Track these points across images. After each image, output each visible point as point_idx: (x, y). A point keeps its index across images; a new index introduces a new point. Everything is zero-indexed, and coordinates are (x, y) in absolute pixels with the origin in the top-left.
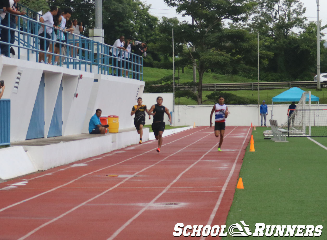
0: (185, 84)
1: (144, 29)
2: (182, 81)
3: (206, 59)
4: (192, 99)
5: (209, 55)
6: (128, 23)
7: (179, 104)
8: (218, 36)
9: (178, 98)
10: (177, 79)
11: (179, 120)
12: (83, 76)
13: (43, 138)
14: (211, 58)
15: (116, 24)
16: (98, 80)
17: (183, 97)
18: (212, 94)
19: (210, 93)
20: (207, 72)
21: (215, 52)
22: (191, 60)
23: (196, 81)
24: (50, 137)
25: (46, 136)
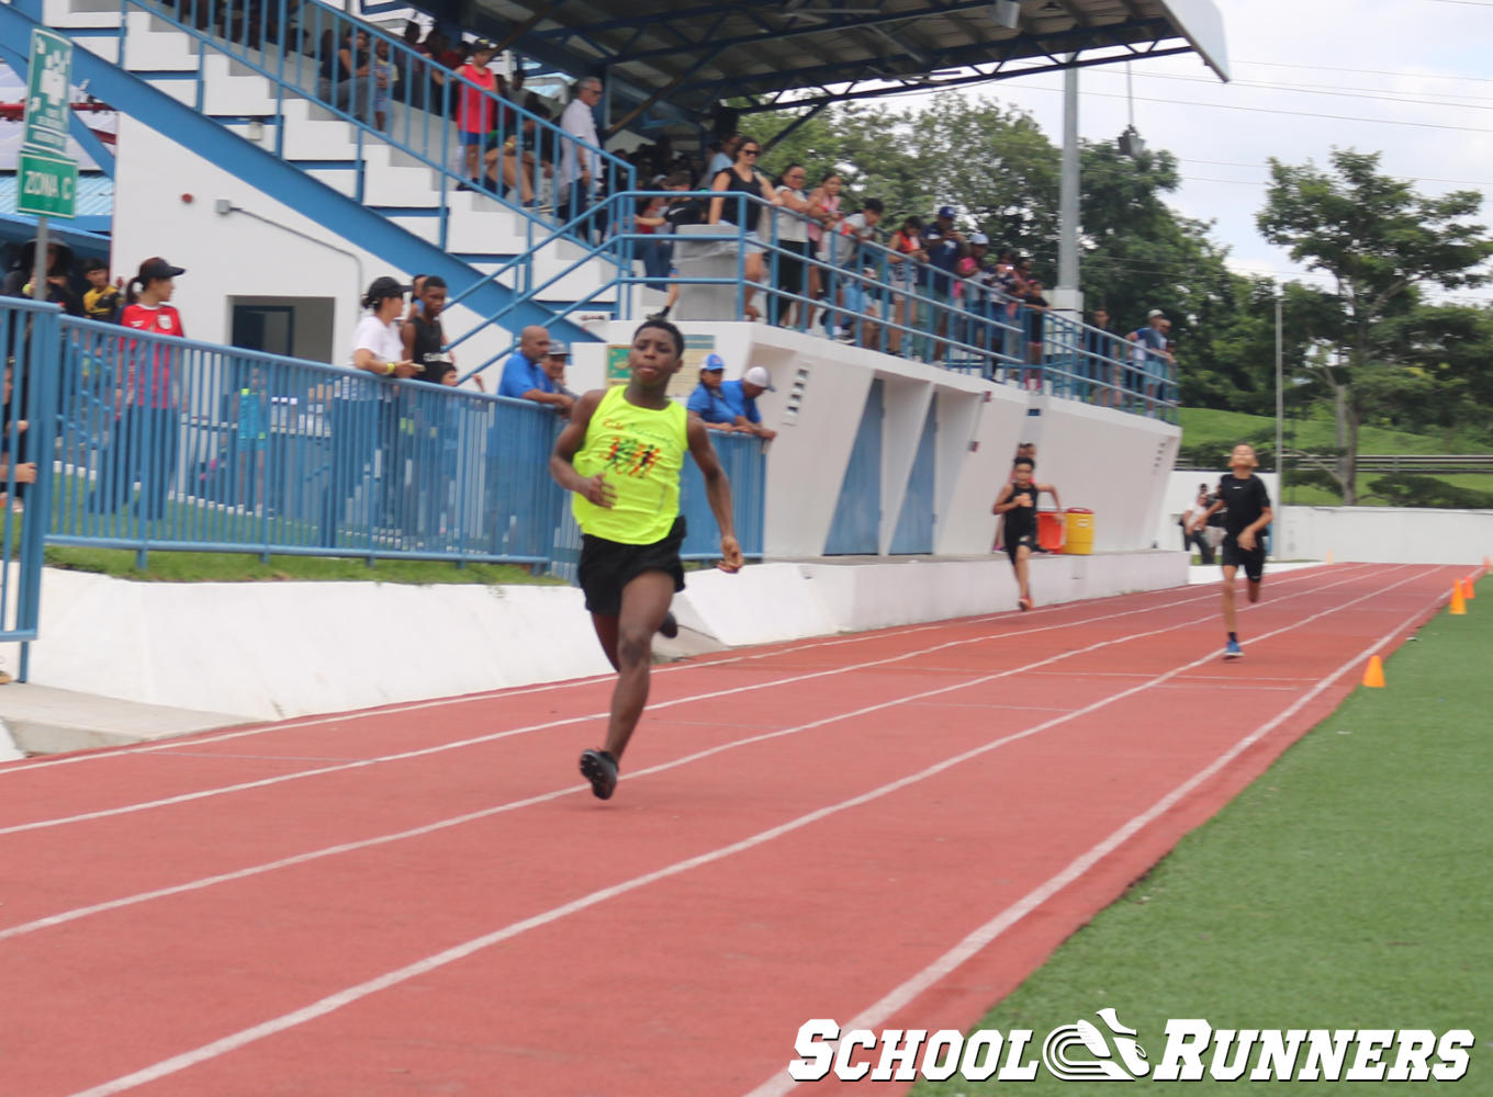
0: (1310, 450)
1: (1212, 309)
2: (1301, 443)
3: (1366, 383)
4: (1331, 490)
5: (1378, 374)
6: (1171, 292)
7: (1292, 503)
8: (1400, 324)
9: (1289, 489)
10: (1289, 436)
11: (1292, 547)
12: (994, 396)
13: (876, 554)
14: (1380, 382)
15: (1139, 294)
16: (1044, 413)
17: (1305, 484)
18: (1386, 481)
19: (1377, 477)
20: (1379, 425)
21: (1394, 369)
22: (1328, 387)
23: (1345, 444)
24: (896, 555)
25: (884, 549)
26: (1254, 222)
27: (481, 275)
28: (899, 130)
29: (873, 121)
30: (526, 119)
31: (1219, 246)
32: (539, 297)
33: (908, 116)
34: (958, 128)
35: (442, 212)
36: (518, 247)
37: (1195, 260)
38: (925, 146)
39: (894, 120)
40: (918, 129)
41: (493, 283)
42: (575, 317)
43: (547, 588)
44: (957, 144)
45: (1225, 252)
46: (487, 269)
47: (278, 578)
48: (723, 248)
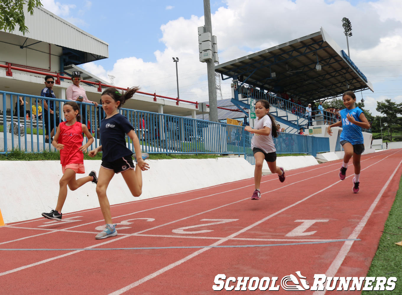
0: (386, 136)
3: (392, 127)
10: (383, 135)
14: (394, 127)
17: (385, 140)
18: (396, 139)
19: (394, 138)
20: (393, 132)
21: (395, 125)
22: (387, 128)
23: (390, 135)
24: (342, 151)
25: (341, 150)
26: (376, 109)
27: (293, 123)
28: (329, 104)
29: (326, 103)
30: (296, 105)
31: (370, 113)
32: (300, 124)
33: (330, 102)
34: (336, 102)
35: (287, 116)
36: (297, 119)
37: (367, 115)
38: (332, 105)
39: (328, 102)
40: (331, 103)
41: (294, 124)
42: (304, 127)
43: (309, 156)
44: (336, 105)
45: (371, 113)
46: (293, 122)
47: (283, 156)
48: (321, 116)
